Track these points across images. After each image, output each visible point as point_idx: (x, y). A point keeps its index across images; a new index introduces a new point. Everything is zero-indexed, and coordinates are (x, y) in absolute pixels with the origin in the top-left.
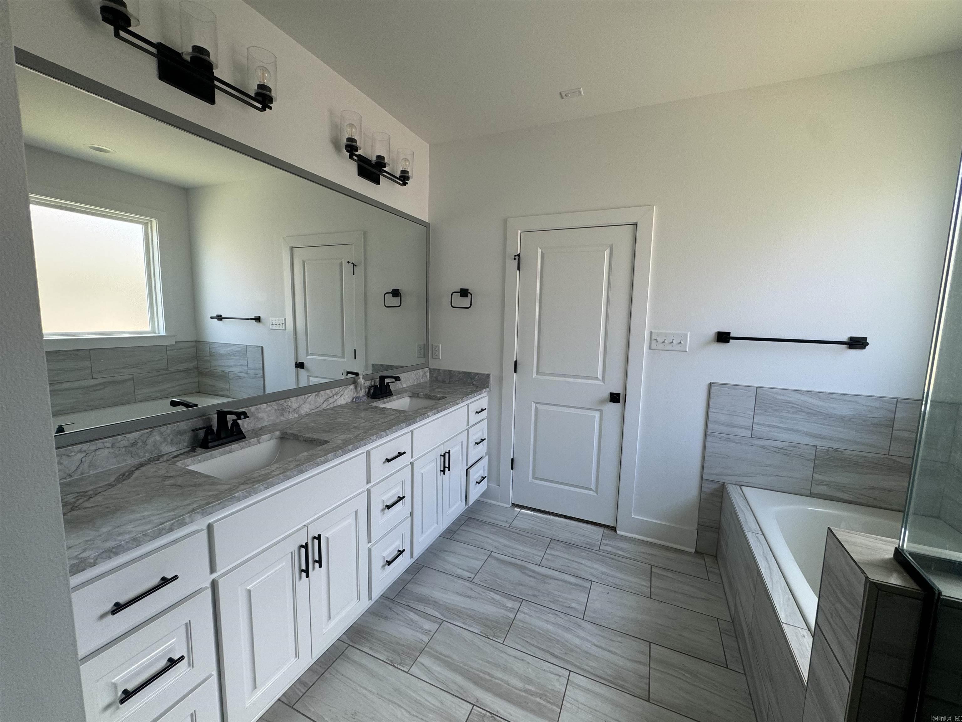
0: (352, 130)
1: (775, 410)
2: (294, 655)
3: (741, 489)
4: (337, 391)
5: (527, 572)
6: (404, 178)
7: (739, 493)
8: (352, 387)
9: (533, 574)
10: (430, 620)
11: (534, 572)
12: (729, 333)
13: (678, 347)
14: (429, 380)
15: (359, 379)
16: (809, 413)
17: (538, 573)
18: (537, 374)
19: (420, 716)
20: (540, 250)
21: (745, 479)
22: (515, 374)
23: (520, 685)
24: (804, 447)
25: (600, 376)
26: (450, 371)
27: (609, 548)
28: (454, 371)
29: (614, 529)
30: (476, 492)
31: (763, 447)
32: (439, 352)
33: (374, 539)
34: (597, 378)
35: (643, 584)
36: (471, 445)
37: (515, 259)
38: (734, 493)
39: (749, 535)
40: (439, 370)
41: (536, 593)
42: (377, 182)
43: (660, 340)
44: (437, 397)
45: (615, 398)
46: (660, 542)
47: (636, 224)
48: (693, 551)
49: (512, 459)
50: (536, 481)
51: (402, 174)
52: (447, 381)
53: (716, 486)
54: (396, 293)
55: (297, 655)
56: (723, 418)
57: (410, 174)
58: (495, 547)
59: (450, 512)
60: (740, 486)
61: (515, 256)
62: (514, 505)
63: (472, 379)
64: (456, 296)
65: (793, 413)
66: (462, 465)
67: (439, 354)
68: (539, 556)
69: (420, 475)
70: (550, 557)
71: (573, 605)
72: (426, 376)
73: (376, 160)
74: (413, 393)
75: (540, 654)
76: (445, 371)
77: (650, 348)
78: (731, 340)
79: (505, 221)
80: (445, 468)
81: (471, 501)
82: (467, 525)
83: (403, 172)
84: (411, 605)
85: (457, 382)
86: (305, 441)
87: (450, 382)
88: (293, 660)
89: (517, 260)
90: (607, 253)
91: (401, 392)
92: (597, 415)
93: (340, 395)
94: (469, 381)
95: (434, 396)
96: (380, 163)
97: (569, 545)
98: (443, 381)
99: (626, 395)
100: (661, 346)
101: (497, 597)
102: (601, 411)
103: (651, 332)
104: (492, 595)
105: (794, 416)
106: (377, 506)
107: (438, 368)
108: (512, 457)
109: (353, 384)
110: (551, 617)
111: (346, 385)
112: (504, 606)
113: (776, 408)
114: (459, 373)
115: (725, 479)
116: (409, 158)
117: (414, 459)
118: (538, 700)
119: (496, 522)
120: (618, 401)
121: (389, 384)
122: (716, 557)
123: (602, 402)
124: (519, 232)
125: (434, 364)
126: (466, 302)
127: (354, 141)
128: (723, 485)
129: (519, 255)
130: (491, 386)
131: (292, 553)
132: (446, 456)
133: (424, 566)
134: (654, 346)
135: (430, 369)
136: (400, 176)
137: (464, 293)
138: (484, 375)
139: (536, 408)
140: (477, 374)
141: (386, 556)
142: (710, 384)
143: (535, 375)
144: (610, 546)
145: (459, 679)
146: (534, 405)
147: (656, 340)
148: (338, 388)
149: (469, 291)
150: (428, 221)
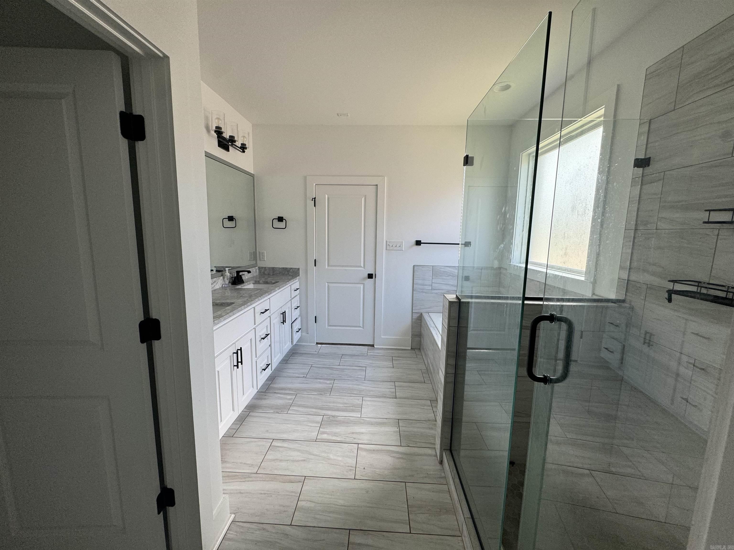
0: (218, 122)
1: (440, 276)
2: (232, 410)
3: (429, 314)
4: (215, 280)
5: (333, 369)
6: (243, 148)
7: (428, 316)
8: (222, 278)
9: (337, 369)
10: (290, 395)
11: (337, 368)
12: (421, 241)
13: (399, 248)
14: (259, 274)
15: (226, 273)
16: (453, 276)
17: (340, 369)
18: (328, 267)
19: (299, 424)
20: (327, 196)
21: (429, 310)
22: (315, 267)
23: (342, 405)
24: (452, 291)
25: (362, 265)
26: (273, 268)
27: (371, 354)
28: (276, 268)
29: (373, 346)
30: (297, 336)
31: (436, 293)
32: (265, 256)
33: (257, 356)
34: (361, 267)
35: (389, 364)
36: (293, 310)
37: (312, 200)
38: (426, 316)
39: (432, 329)
40: (265, 267)
41: (340, 376)
42: (228, 150)
43: (391, 245)
44: (272, 282)
45: (370, 276)
46: (395, 347)
47: (377, 185)
48: (410, 348)
49: (316, 317)
50: (330, 327)
51: (242, 146)
52: (272, 274)
53: (418, 315)
54: (231, 219)
55: (233, 410)
56: (420, 282)
57: (247, 146)
58: (313, 363)
59: (285, 347)
60: (428, 313)
61: (313, 198)
62: (317, 343)
63: (288, 272)
64: (276, 222)
65: (447, 276)
66: (289, 321)
67: (265, 258)
68: (338, 362)
69: (273, 324)
70: (343, 362)
71: (359, 377)
72: (257, 272)
73: (229, 138)
74: (255, 281)
75: (349, 395)
76: (269, 268)
77: (386, 250)
78: (421, 244)
79: (305, 177)
80: (284, 321)
81: (295, 343)
82: (293, 356)
83: (242, 144)
84: (276, 392)
85: (278, 274)
86: (217, 305)
87: (273, 274)
88: (232, 412)
89: (313, 201)
90: (363, 199)
91: (249, 280)
92: (362, 286)
93: (216, 282)
94: (286, 273)
95: (270, 282)
96: (232, 140)
97: (352, 356)
98: (269, 274)
99: (376, 274)
100: (391, 248)
101: (322, 381)
102: (364, 284)
103: (387, 241)
104: (319, 380)
105: (447, 278)
106: (258, 339)
107: (264, 266)
108: (315, 316)
109: (222, 276)
110: (349, 382)
111: (219, 277)
112: (326, 383)
113: (440, 275)
114: (279, 268)
115: (421, 311)
116: (246, 136)
117: (271, 314)
118: (352, 408)
119: (310, 352)
120: (372, 278)
121: (242, 276)
122: (420, 349)
123: (364, 279)
124: (314, 184)
125: (261, 264)
126: (282, 225)
127: (220, 128)
128: (421, 314)
129: (315, 198)
130: (300, 275)
131: (230, 356)
132: (284, 314)
133: (276, 377)
134: (388, 248)
135: (259, 267)
136: (241, 147)
137: (280, 219)
138: (295, 269)
139: (328, 286)
140: (292, 268)
141: (262, 366)
142: (414, 265)
143: (327, 267)
144: (372, 352)
145: (314, 410)
146: (327, 283)
147: (389, 245)
148: (215, 279)
149: (284, 218)
150: (253, 173)
